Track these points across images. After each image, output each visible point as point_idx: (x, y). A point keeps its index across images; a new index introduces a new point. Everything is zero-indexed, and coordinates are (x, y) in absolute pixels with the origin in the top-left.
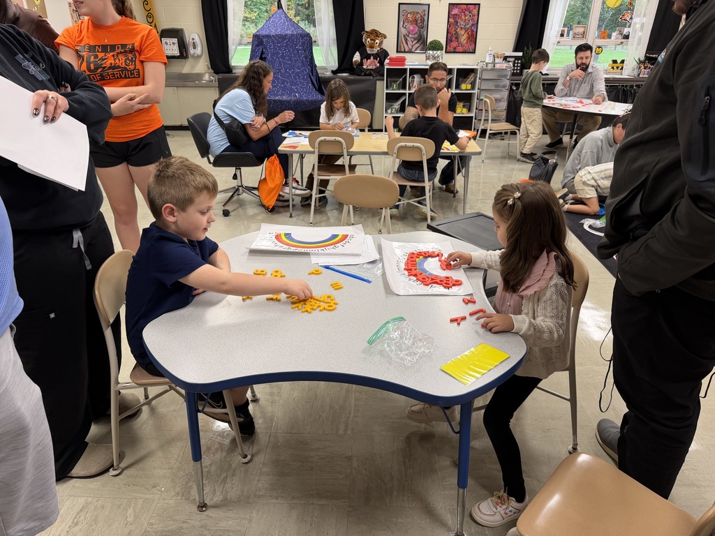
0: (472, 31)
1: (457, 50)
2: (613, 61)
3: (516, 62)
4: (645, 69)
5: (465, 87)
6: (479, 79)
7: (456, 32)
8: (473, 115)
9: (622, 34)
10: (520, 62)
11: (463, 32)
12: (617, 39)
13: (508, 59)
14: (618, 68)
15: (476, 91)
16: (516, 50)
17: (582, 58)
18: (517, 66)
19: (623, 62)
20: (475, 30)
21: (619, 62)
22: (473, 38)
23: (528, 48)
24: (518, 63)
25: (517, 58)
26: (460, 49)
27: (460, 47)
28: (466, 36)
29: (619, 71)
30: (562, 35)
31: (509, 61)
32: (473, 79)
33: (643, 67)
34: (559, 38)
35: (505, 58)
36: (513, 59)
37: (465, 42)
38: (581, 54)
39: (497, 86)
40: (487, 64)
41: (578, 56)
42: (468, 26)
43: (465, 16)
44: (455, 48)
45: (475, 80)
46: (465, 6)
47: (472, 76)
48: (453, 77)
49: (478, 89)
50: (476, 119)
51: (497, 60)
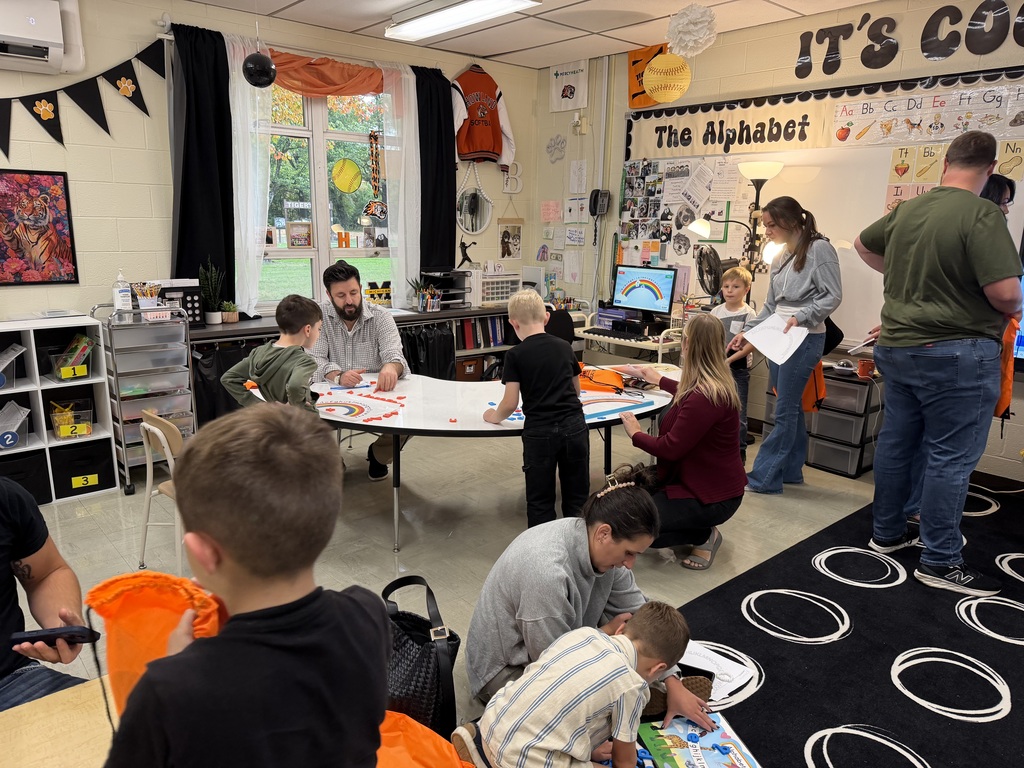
0: (59, 233)
1: (25, 278)
2: (370, 284)
3: (189, 298)
4: (432, 298)
5: (70, 374)
6: (106, 348)
7: (14, 237)
8: (108, 434)
9: (373, 238)
10: (196, 298)
11: (33, 236)
12: (367, 246)
13: (168, 295)
14: (380, 295)
15: (102, 378)
16: (178, 272)
17: (343, 295)
18: (193, 308)
19: (387, 285)
20: (66, 231)
21: (380, 285)
22: (67, 251)
23: (206, 268)
24: (193, 302)
25: (187, 291)
26: (36, 275)
27: (35, 272)
28: (42, 245)
29: (383, 300)
30: (269, 240)
31: (171, 299)
32: (88, 351)
33: (428, 296)
34: (265, 247)
35: (163, 293)
36: (180, 295)
37: (44, 258)
38: (338, 287)
39: (157, 362)
40: (120, 314)
41: (333, 292)
42: (44, 223)
43: (31, 198)
44: (17, 274)
45: (95, 353)
46: (27, 176)
47: (83, 346)
48: (28, 352)
49: (110, 372)
50: (118, 443)
51: (145, 303)
